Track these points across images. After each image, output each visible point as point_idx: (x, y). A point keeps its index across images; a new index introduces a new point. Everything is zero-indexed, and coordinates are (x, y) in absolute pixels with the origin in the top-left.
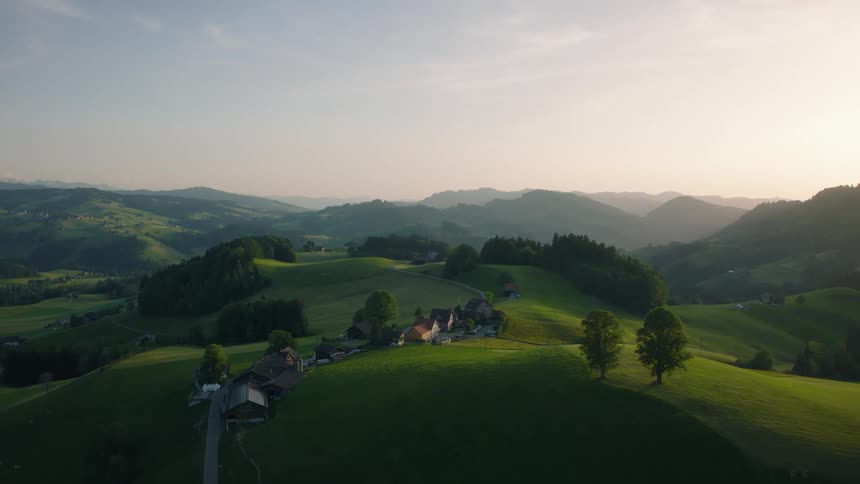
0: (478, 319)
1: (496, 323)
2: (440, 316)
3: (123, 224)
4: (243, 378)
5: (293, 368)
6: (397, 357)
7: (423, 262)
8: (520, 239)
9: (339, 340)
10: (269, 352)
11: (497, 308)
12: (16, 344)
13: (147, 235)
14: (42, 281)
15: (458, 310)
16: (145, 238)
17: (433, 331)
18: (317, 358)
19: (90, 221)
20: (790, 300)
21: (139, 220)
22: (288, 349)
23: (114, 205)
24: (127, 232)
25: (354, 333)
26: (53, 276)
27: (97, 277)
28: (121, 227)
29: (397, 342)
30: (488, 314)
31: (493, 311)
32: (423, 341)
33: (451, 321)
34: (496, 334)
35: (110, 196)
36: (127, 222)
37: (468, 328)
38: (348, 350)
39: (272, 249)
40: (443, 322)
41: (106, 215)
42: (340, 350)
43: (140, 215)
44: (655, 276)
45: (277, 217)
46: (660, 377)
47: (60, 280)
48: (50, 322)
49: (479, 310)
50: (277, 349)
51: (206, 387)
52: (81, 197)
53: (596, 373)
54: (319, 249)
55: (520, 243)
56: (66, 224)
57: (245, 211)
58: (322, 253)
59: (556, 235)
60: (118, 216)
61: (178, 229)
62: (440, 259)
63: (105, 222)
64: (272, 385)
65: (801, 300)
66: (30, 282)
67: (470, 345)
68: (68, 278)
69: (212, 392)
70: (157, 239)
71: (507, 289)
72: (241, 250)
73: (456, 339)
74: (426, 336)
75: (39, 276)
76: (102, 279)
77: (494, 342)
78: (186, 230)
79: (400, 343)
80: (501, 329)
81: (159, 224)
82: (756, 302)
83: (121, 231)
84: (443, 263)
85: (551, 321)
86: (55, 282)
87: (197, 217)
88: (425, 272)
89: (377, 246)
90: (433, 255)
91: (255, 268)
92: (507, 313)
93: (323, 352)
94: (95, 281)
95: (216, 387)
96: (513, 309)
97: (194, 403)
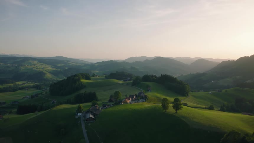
0: (141, 97)
1: (145, 98)
2: (132, 97)
3: (38, 68)
4: (88, 112)
5: (98, 110)
6: (122, 107)
7: (126, 81)
8: (152, 75)
9: (107, 102)
10: (92, 105)
11: (146, 94)
12: (17, 103)
13: (46, 71)
14: (17, 85)
15: (136, 95)
16: (45, 72)
17: (130, 100)
18: (103, 107)
19: (29, 67)
20: (224, 91)
21: (43, 66)
22: (97, 105)
23: (35, 62)
24: (40, 70)
25: (110, 101)
26: (20, 83)
27: (32, 83)
28: (38, 69)
29: (122, 103)
30: (143, 96)
31: (145, 95)
32: (128, 103)
33: (134, 98)
34: (145, 101)
35: (34, 59)
36: (40, 67)
37: (138, 100)
38: (110, 105)
39: (85, 77)
40: (132, 98)
41: (33, 65)
42: (108, 105)
43: (43, 65)
44: (187, 86)
45: (82, 65)
46: (177, 111)
47: (22, 84)
48: (24, 97)
49: (141, 95)
50: (94, 105)
51: (78, 114)
52: (26, 59)
53: (165, 111)
54: (97, 76)
55: (152, 76)
56: (22, 68)
57: (73, 63)
58: (98, 77)
59: (161, 74)
60: (37, 65)
61: (54, 69)
62: (130, 80)
63: (33, 67)
64: (94, 113)
65: (226, 91)
66: (13, 85)
67: (140, 104)
68: (24, 84)
69: (80, 115)
70: (49, 72)
71: (148, 89)
72: (77, 78)
73: (135, 103)
74: (128, 102)
75: (16, 83)
76: (34, 84)
77: (145, 103)
78: (56, 69)
79: (122, 104)
80: (147, 100)
81: (48, 68)
82: (215, 91)
83: (38, 70)
84: (132, 81)
85: (159, 98)
86: (21, 85)
87: (59, 65)
88: (127, 84)
89: (113, 75)
90: (129, 78)
91: (81, 82)
92: (148, 95)
93: (104, 106)
94: (32, 84)
95: (81, 114)
96: (150, 94)
97: (76, 118)
